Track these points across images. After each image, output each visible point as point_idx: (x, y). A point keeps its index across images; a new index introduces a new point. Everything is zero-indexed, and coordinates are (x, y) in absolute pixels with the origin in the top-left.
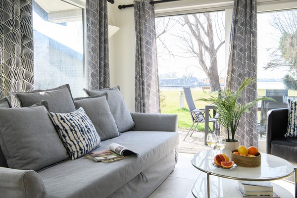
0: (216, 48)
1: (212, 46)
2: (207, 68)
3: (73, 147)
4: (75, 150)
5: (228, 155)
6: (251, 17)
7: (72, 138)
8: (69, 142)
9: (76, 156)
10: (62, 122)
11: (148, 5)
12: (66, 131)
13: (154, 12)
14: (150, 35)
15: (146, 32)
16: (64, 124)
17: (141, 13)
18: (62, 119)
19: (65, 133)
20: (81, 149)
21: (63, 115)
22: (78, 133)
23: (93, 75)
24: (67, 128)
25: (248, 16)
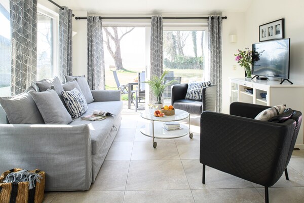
0: (119, 38)
1: (117, 36)
2: (113, 53)
3: (76, 111)
4: (76, 112)
5: (160, 111)
6: (160, 34)
7: (75, 105)
8: (74, 107)
9: (77, 116)
10: (69, 96)
11: (98, 19)
12: (72, 101)
13: (101, 24)
14: (99, 39)
15: (96, 36)
16: (70, 97)
17: (92, 24)
18: (69, 94)
19: (71, 102)
20: (80, 112)
21: (69, 92)
22: (78, 102)
23: (64, 66)
24: (72, 99)
25: (159, 33)
